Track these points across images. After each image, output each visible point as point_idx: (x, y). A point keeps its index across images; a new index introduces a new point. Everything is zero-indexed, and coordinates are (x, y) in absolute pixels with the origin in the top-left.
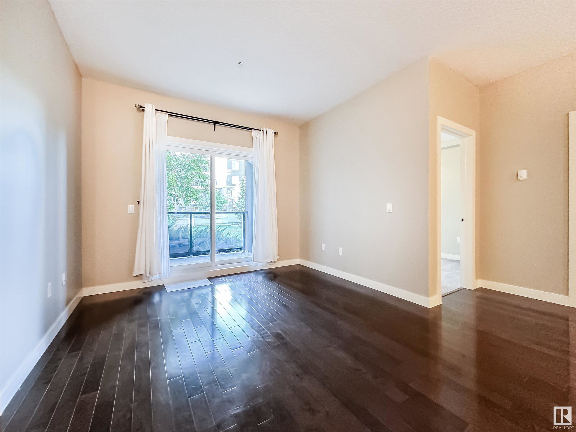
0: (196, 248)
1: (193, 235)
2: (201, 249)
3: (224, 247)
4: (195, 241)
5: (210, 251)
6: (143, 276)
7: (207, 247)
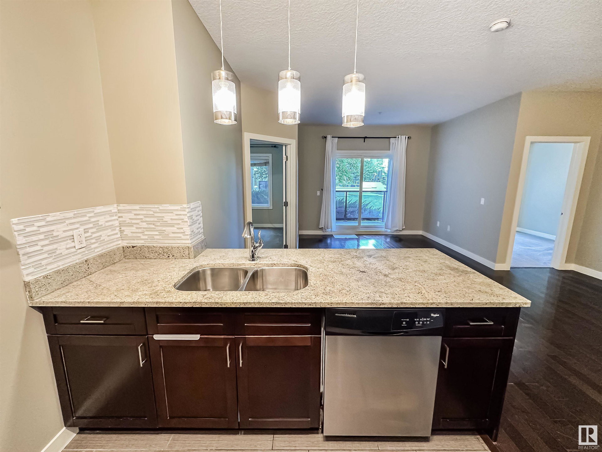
0: (348, 216)
1: (348, 206)
2: (352, 217)
3: (368, 216)
4: (348, 210)
5: (357, 218)
6: (324, 229)
7: (356, 216)
